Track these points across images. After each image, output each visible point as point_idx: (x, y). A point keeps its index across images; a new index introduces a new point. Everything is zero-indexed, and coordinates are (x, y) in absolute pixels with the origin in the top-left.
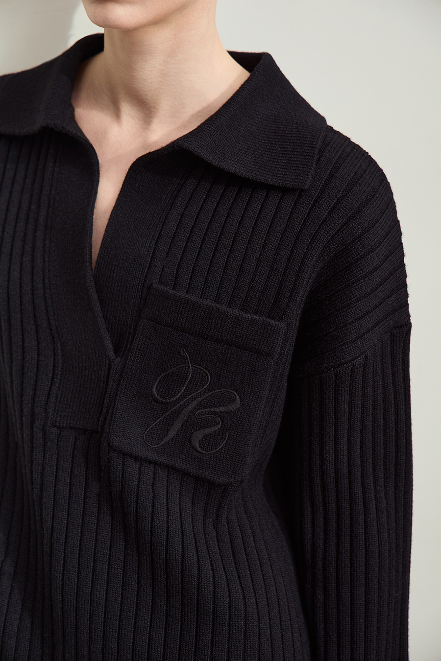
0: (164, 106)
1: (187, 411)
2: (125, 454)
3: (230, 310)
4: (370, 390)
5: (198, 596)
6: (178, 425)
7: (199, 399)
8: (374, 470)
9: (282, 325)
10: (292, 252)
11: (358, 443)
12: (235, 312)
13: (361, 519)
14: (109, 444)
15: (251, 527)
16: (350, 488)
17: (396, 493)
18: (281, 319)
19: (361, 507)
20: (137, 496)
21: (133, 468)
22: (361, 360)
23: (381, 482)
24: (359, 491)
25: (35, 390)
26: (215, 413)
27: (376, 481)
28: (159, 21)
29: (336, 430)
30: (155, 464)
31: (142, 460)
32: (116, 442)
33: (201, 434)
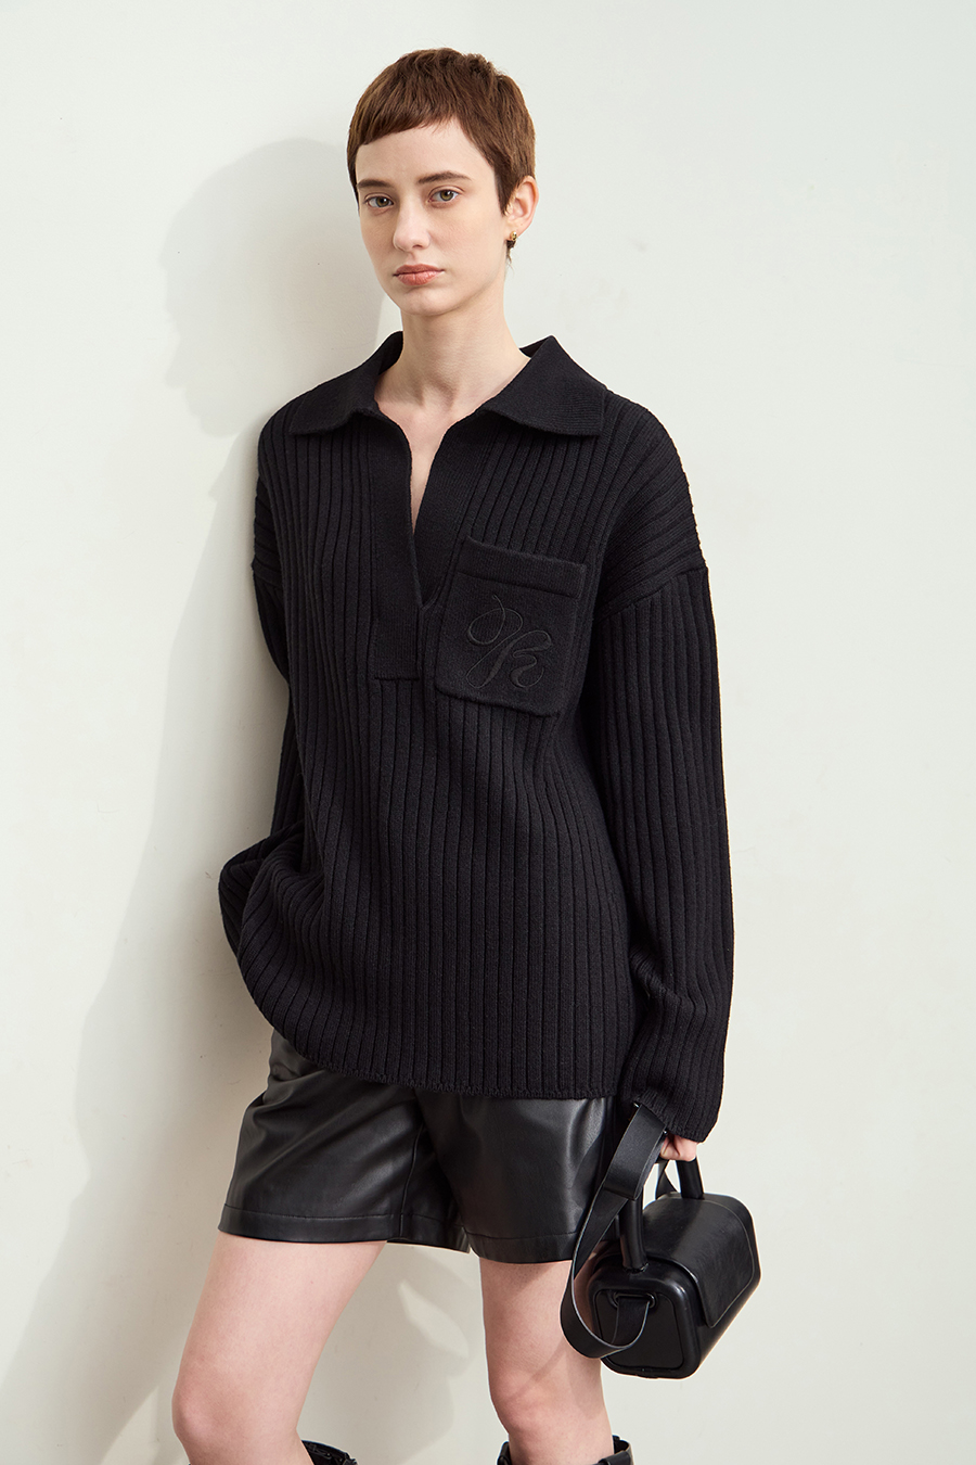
0: (463, 389)
1: (505, 653)
2: (450, 696)
3: (534, 556)
4: (670, 625)
5: (516, 819)
6: (498, 665)
7: (515, 641)
8: (678, 703)
9: (583, 568)
10: (592, 501)
11: (660, 676)
12: (539, 557)
13: (668, 747)
14: (436, 688)
15: (560, 767)
16: (655, 720)
17: (702, 728)
18: (582, 562)
19: (667, 737)
20: (464, 732)
21: (459, 708)
22: (658, 595)
23: (686, 714)
24: (663, 722)
25: (356, 650)
26: (530, 653)
27: (680, 714)
28: (457, 308)
29: (638, 664)
30: (480, 703)
31: (466, 700)
32: (442, 685)
33: (520, 672)
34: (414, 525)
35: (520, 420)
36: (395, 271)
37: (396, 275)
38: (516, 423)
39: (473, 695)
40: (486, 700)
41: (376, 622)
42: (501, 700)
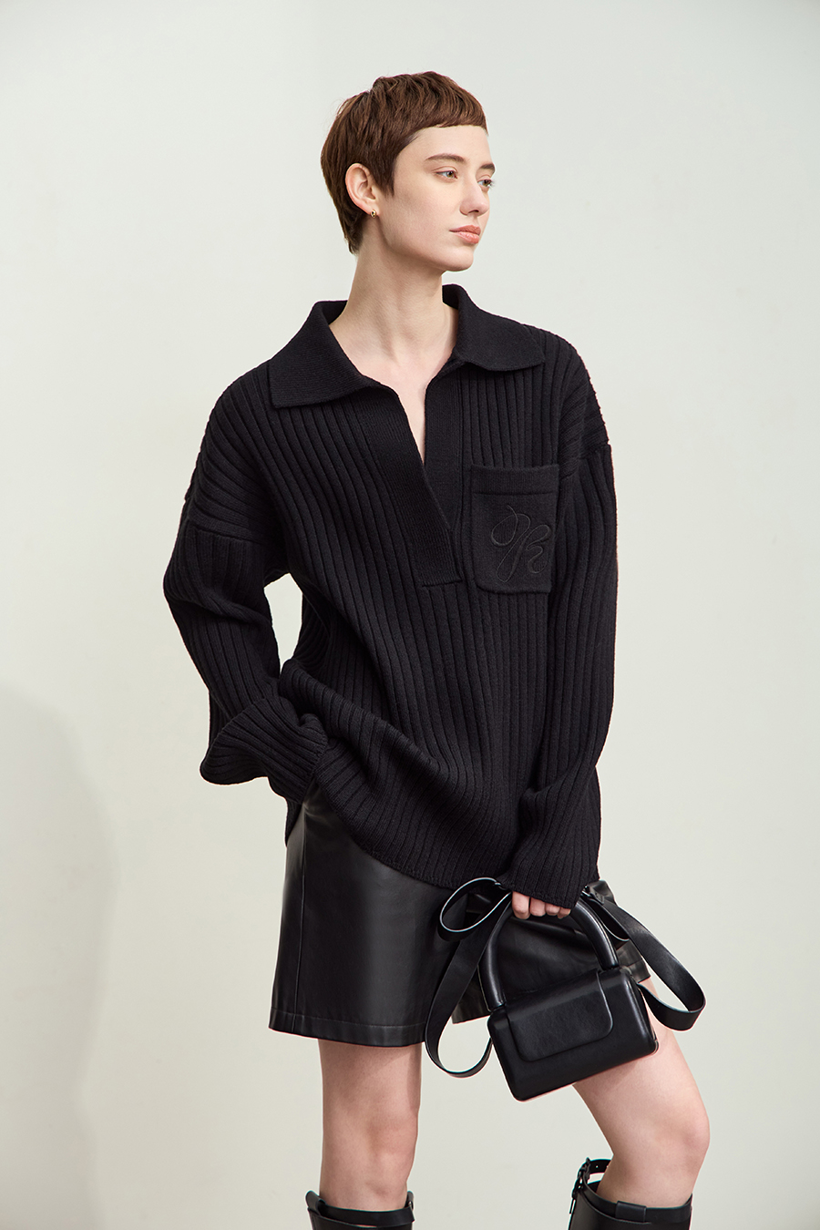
2: (489, 592)
7: (527, 537)
14: (477, 586)
26: (537, 544)
32: (483, 583)
33: (531, 561)
36: (456, 227)
37: (455, 231)
39: (504, 588)
40: (514, 589)
41: (410, 544)
42: (525, 588)
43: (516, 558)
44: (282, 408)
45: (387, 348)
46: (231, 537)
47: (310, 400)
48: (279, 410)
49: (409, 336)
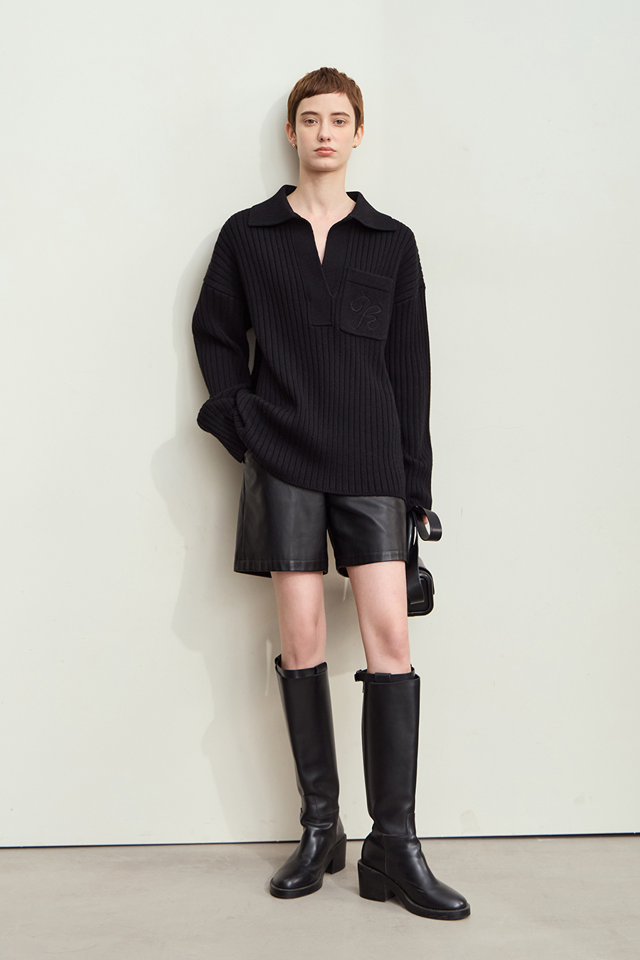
2: (345, 333)
7: (368, 310)
9: (393, 281)
18: (392, 278)
21: (348, 337)
26: (373, 315)
30: (356, 336)
31: (351, 334)
32: (343, 328)
33: (369, 322)
34: (321, 262)
35: (365, 224)
36: (316, 149)
37: (316, 151)
38: (363, 225)
39: (354, 332)
40: (359, 334)
41: (309, 303)
42: (364, 335)
43: (362, 319)
44: (252, 227)
45: (310, 208)
46: (221, 292)
47: (267, 224)
48: (251, 227)
49: (321, 203)
